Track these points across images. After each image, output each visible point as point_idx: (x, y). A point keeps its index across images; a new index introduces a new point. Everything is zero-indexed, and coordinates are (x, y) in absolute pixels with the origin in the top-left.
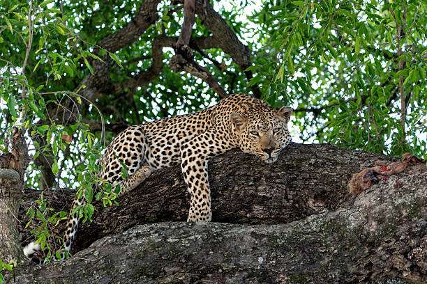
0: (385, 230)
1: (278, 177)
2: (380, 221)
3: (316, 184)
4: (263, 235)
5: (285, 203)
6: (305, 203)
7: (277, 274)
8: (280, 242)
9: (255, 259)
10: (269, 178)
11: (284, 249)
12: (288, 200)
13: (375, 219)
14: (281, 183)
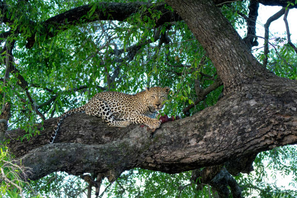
0: (145, 147)
1: (88, 127)
2: (143, 143)
3: (106, 130)
4: (97, 149)
5: (91, 137)
6: (101, 137)
7: (102, 164)
8: (104, 151)
9: (95, 158)
10: (84, 128)
11: (106, 154)
12: (93, 136)
13: (141, 143)
14: (90, 129)
